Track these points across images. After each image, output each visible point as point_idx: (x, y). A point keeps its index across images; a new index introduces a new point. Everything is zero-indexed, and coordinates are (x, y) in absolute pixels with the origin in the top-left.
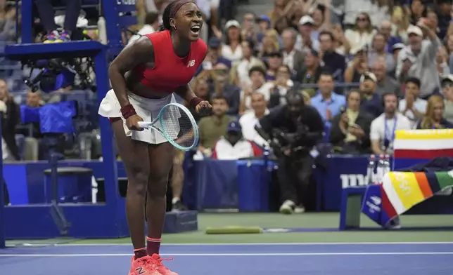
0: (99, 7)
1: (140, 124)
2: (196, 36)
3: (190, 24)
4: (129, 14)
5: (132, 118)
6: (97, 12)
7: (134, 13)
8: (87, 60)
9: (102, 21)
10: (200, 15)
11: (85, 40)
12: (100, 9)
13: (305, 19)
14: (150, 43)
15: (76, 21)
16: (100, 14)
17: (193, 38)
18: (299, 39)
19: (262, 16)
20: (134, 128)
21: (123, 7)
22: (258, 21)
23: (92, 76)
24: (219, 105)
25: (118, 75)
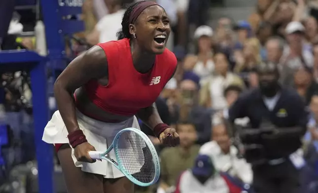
0: (37, 8)
1: (91, 154)
2: (161, 47)
3: (153, 32)
4: (74, 18)
5: (82, 147)
6: (35, 14)
7: (80, 17)
8: (22, 75)
9: (40, 27)
10: (168, 22)
11: (19, 50)
12: (38, 12)
13: (293, 27)
14: (104, 55)
15: (7, 26)
16: (38, 17)
17: (157, 50)
18: (287, 51)
19: (241, 22)
20: (84, 159)
21: (67, 9)
22: (236, 28)
23: (27, 95)
24: (187, 133)
25: (65, 94)
